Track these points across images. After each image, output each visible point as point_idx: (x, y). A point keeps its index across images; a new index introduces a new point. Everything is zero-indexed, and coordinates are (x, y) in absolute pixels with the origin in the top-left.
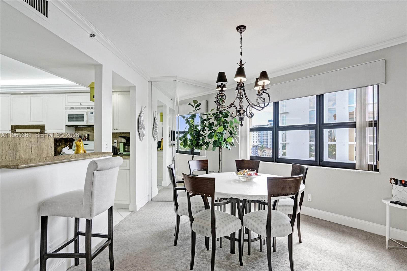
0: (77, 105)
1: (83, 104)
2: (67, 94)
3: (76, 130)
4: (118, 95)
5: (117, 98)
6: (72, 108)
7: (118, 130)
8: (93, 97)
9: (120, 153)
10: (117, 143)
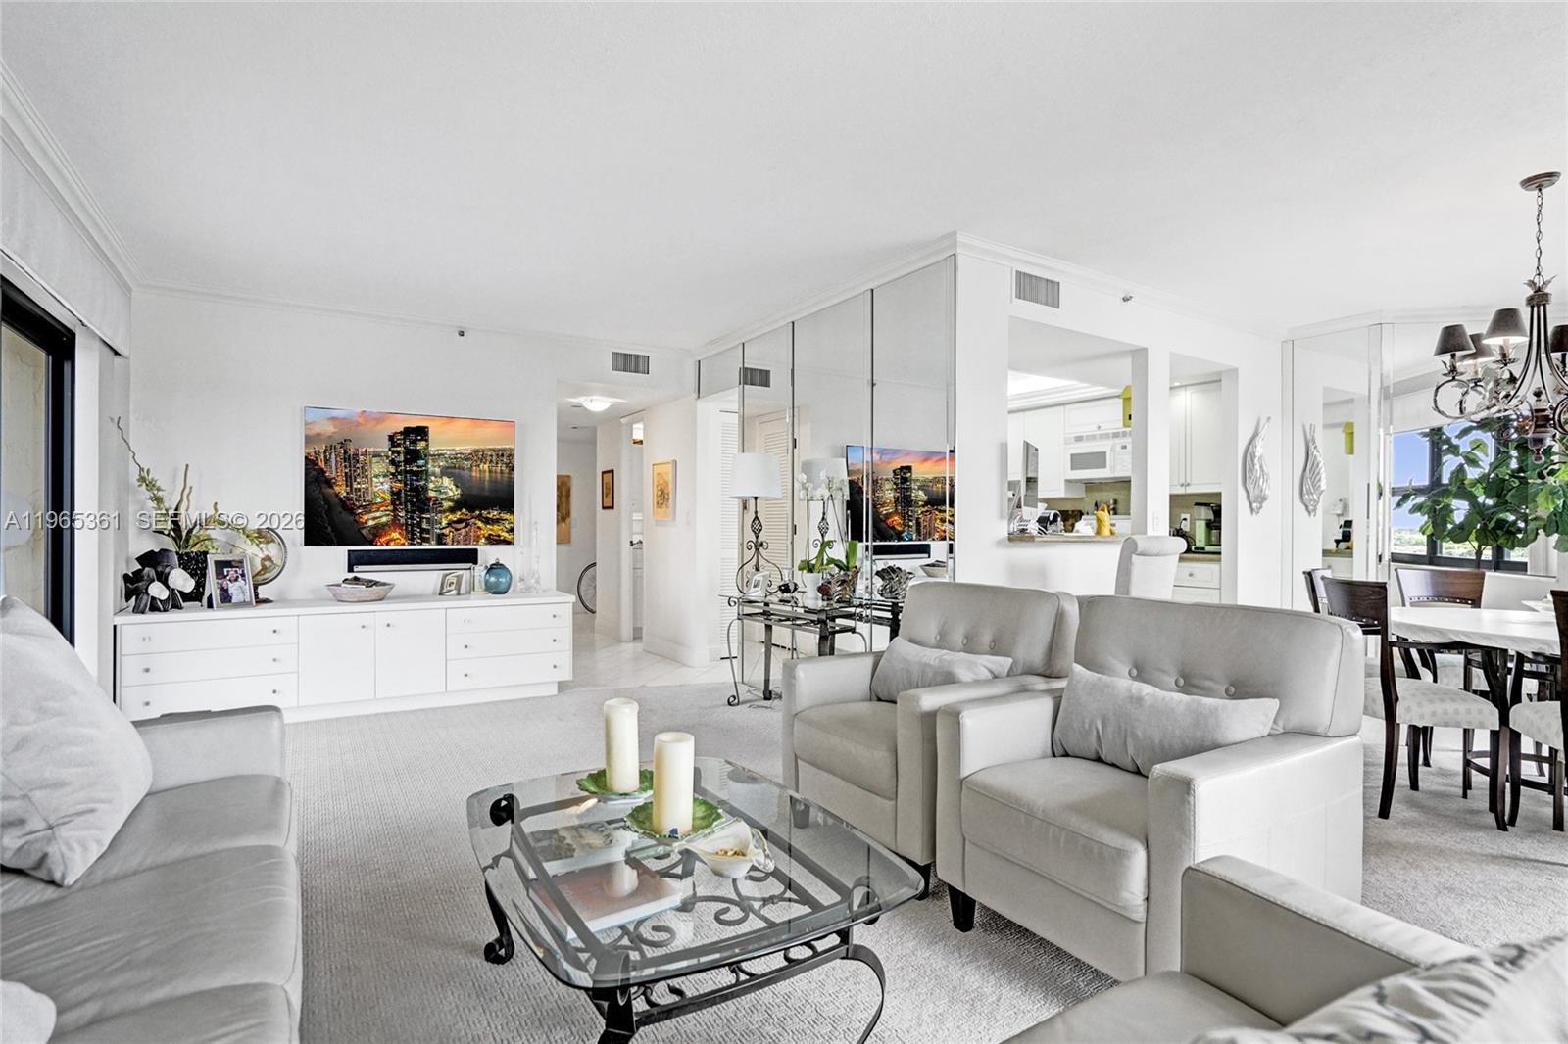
0: (1091, 429)
1: (1103, 426)
2: (1067, 407)
3: (1086, 491)
4: (1191, 393)
5: (1187, 401)
6: (1079, 439)
7: (1191, 486)
8: (1128, 417)
9: (1196, 549)
10: (1188, 522)
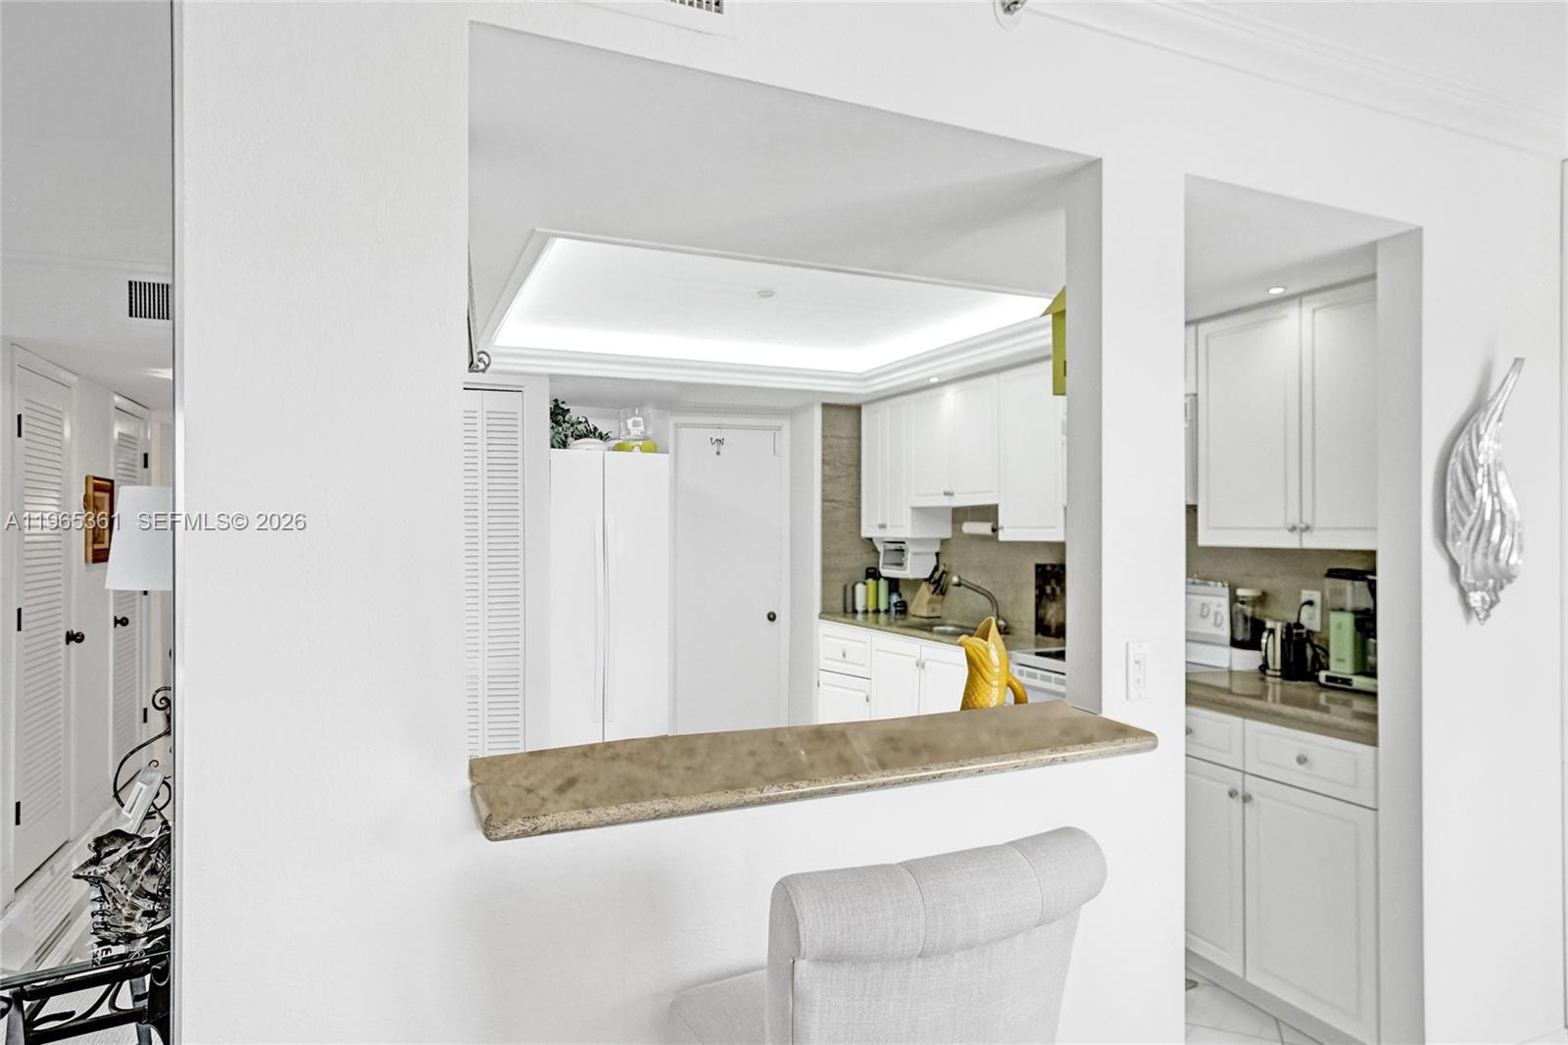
4: (1314, 311)
7: (1315, 533)
10: (1317, 611)
